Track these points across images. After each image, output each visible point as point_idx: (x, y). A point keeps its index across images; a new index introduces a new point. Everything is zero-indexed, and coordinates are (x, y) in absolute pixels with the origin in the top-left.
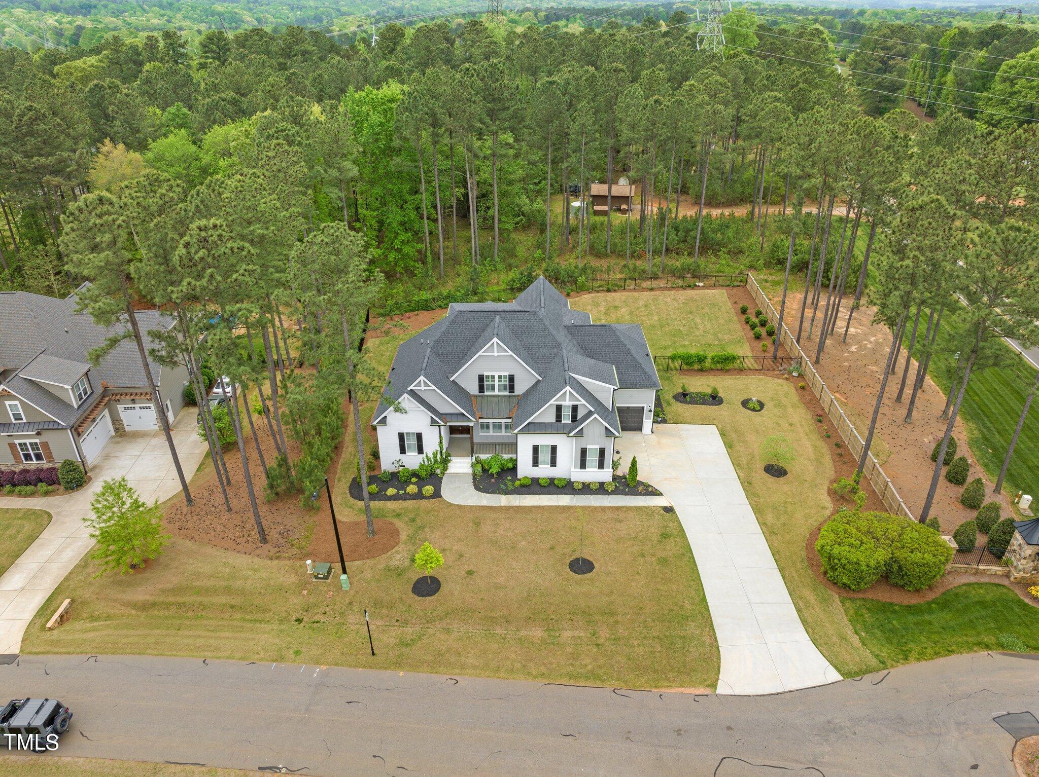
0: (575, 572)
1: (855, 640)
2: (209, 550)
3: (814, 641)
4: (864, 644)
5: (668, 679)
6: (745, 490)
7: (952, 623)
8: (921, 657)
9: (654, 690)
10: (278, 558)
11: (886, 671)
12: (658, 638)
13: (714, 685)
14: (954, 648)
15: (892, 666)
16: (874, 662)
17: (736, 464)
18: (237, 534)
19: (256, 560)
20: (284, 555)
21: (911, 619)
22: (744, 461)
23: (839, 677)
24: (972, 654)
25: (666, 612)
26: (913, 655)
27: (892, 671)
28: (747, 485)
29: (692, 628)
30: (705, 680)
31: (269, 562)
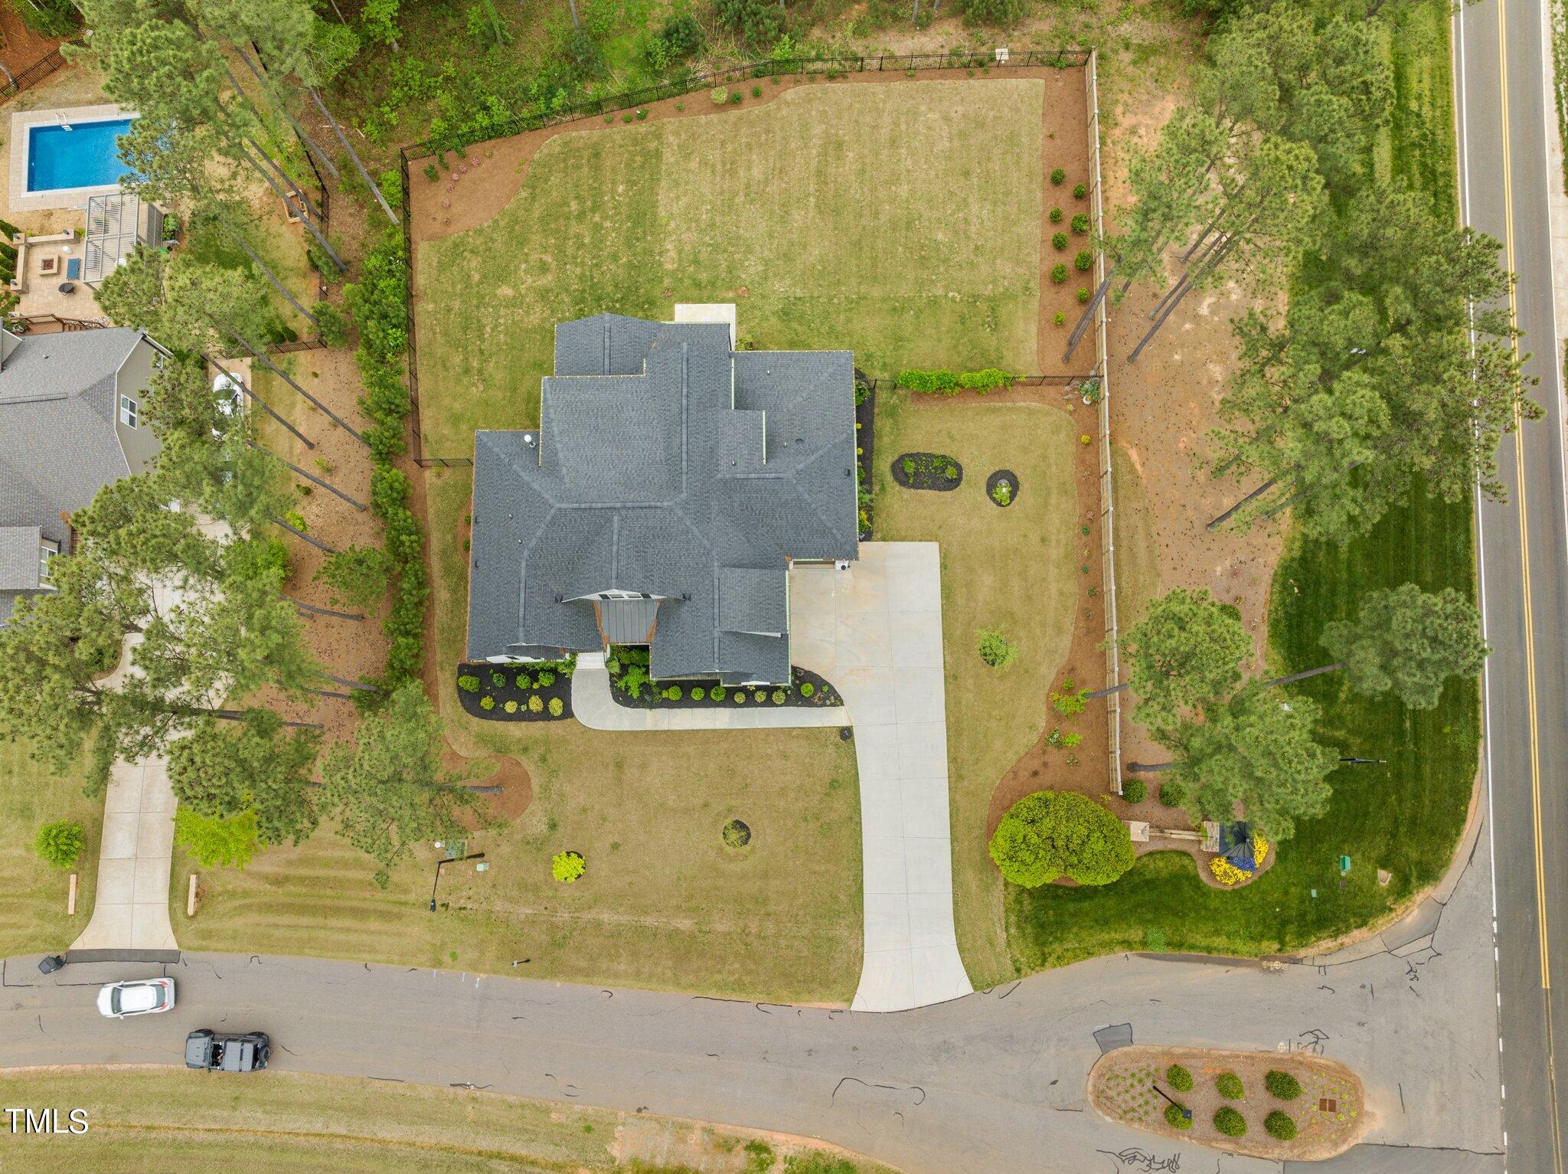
1: (1002, 940)
3: (960, 946)
4: (1009, 944)
5: (809, 992)
8: (1060, 962)
9: (794, 1005)
11: (1016, 981)
13: (850, 1001)
14: (1095, 948)
15: (1025, 975)
16: (1009, 969)
17: (948, 637)
23: (968, 990)
25: (819, 904)
26: (1051, 960)
27: (1023, 980)
28: (952, 680)
30: (843, 993)
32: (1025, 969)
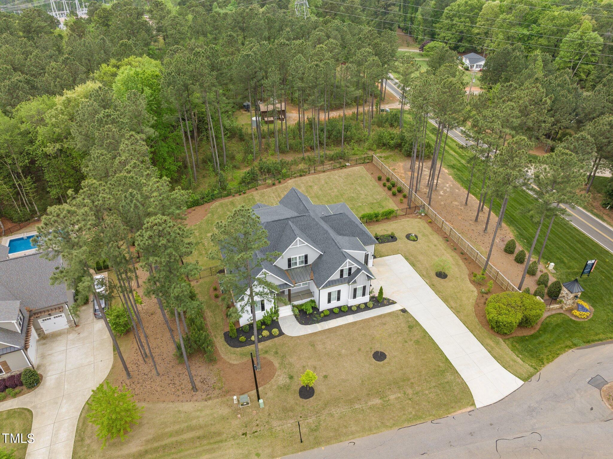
0: (378, 361)
1: (519, 360)
2: (162, 405)
3: (504, 366)
4: (524, 362)
5: (452, 408)
6: (433, 290)
7: (552, 339)
8: (549, 361)
9: (449, 415)
10: (210, 399)
11: (539, 373)
12: (436, 386)
13: (473, 404)
14: (558, 352)
15: (540, 370)
16: (532, 370)
17: (422, 275)
18: (173, 390)
19: (197, 404)
20: (213, 396)
21: (536, 342)
22: (425, 273)
23: (522, 382)
24: (567, 353)
25: (433, 371)
26: (545, 361)
27: (541, 371)
28: (432, 286)
29: (449, 377)
30: (469, 403)
31: (206, 403)
32: (538, 368)
